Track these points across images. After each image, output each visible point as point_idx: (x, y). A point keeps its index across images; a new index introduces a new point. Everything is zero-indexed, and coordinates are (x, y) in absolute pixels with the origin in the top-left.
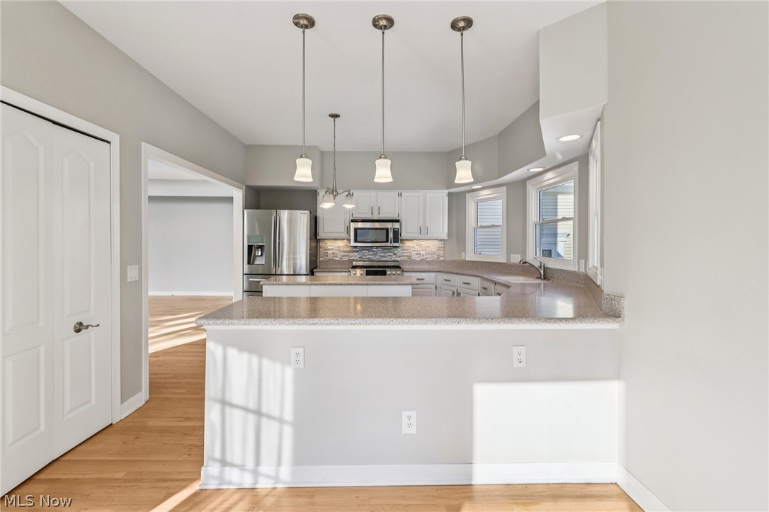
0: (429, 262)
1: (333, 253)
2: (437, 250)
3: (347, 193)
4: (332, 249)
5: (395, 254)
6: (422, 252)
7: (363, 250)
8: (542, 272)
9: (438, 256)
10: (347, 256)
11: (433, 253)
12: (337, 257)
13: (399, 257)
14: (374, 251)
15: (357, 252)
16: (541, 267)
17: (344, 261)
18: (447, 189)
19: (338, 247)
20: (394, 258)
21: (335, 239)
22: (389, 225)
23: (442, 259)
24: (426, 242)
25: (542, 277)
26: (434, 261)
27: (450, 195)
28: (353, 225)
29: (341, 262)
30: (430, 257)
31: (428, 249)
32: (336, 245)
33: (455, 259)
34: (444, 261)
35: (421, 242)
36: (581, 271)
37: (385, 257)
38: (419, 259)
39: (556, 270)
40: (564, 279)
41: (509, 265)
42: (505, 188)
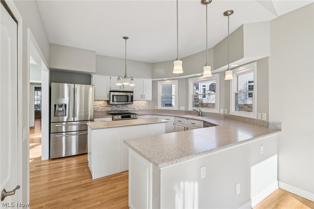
0: (142, 111)
1: (97, 108)
2: (145, 105)
3: (131, 78)
4: (97, 106)
5: (127, 107)
6: (139, 106)
7: (113, 106)
8: (201, 113)
9: (146, 107)
10: (104, 109)
11: (143, 106)
12: (99, 109)
13: (130, 108)
14: (118, 106)
15: (110, 106)
16: (200, 112)
17: (103, 111)
18: (152, 79)
19: (100, 104)
20: (127, 109)
21: (98, 100)
22: (129, 94)
23: (147, 109)
24: (141, 101)
25: (201, 115)
26: (144, 110)
27: (153, 81)
28: (112, 94)
29: (101, 112)
30: (142, 108)
31: (142, 105)
32: (99, 103)
33: (152, 109)
34: (148, 110)
35: (138, 102)
36: (221, 113)
37: (123, 109)
38: (138, 109)
39: (207, 113)
40: (212, 116)
41: (179, 111)
42: (177, 80)
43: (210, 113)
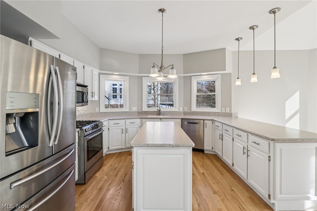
8: (161, 112)
11: (83, 109)
18: (100, 70)
22: (84, 89)
23: (86, 113)
30: (82, 112)
36: (180, 110)
39: (167, 112)
40: (172, 114)
41: (131, 112)
42: (128, 77)
43: (170, 111)
